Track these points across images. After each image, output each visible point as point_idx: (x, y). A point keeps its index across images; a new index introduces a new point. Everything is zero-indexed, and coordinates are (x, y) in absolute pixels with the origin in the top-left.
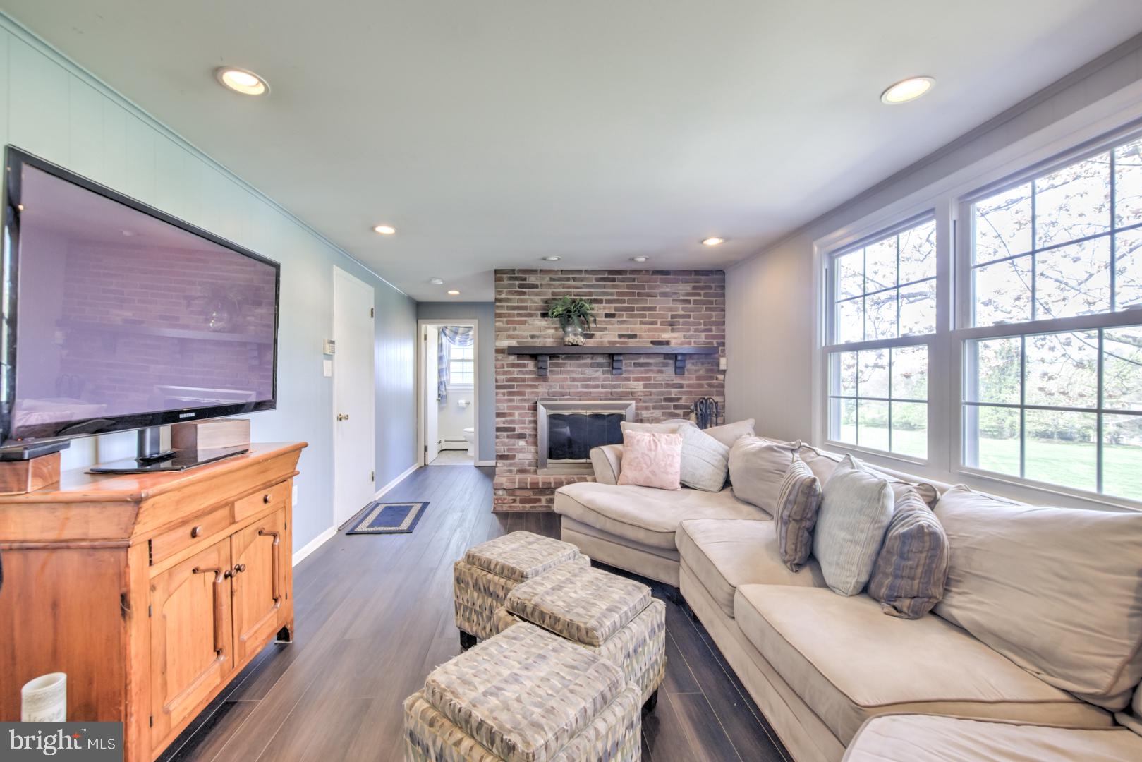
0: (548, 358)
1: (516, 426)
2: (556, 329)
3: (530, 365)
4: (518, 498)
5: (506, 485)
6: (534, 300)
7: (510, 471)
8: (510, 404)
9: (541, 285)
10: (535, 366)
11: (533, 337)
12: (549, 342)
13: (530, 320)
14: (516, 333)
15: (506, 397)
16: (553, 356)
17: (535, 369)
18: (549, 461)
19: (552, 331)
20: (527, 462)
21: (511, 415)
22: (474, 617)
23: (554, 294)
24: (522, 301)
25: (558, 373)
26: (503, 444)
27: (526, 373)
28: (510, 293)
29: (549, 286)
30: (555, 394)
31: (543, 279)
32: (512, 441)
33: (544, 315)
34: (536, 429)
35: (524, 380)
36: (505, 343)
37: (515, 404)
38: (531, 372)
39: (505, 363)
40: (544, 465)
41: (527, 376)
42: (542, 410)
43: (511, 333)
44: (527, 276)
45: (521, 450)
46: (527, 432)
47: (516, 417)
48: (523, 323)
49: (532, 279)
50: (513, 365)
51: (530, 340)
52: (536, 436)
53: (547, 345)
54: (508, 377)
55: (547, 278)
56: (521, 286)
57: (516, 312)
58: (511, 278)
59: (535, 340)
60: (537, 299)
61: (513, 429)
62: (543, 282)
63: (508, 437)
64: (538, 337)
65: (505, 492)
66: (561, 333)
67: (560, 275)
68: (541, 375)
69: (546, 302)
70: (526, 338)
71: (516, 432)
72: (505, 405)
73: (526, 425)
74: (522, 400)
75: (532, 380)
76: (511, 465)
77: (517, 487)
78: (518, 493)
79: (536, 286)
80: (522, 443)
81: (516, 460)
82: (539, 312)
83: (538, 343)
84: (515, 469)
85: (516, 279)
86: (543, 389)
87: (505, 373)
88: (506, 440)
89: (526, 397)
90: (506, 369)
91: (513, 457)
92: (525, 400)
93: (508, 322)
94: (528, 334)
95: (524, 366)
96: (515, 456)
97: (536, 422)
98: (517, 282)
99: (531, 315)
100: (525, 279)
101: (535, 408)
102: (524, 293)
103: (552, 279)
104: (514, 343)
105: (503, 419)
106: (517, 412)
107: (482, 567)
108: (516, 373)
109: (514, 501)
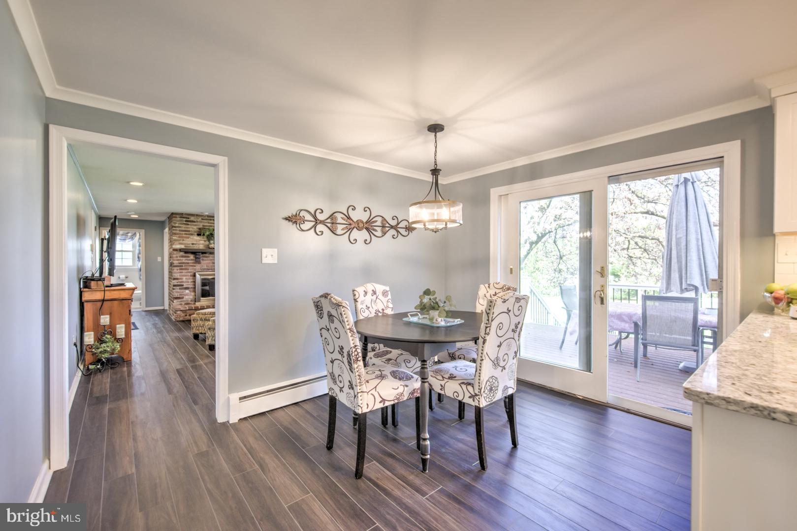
0: (201, 253)
1: (184, 284)
2: (205, 241)
3: (192, 257)
4: (188, 314)
5: (182, 309)
6: (193, 228)
7: (181, 304)
8: (180, 274)
9: (197, 222)
10: (194, 257)
11: (193, 244)
12: (201, 247)
13: (191, 237)
14: (184, 242)
15: (179, 271)
16: (203, 253)
17: (194, 258)
18: (202, 298)
19: (203, 242)
20: (190, 300)
21: (181, 279)
22: (200, 328)
23: (203, 226)
24: (187, 228)
25: (206, 260)
26: (177, 292)
27: (189, 260)
28: (181, 224)
29: (201, 222)
30: (204, 269)
31: (198, 219)
32: (182, 290)
33: (199, 235)
34: (195, 285)
35: (188, 263)
36: (178, 246)
37: (184, 274)
38: (192, 260)
39: (178, 255)
40: (199, 301)
41: (190, 262)
42: (198, 276)
43: (181, 242)
44: (190, 217)
45: (187, 295)
46: (190, 286)
47: (184, 280)
48: (188, 238)
49: (192, 218)
50: (182, 257)
51: (191, 245)
52: (195, 288)
53: (201, 248)
54: (180, 262)
55: (200, 219)
56: (186, 221)
57: (184, 233)
58: (181, 217)
59: (194, 245)
60: (195, 227)
61: (183, 285)
62: (199, 220)
63: (180, 289)
64: (195, 244)
65: (181, 312)
66: (207, 243)
67: (206, 218)
68: (197, 261)
69: (200, 229)
70: (189, 244)
71: (184, 287)
72: (178, 274)
73: (190, 283)
74: (187, 272)
75: (193, 263)
76: (181, 301)
77: (187, 309)
78: (188, 312)
79: (195, 222)
80: (187, 291)
81: (184, 299)
82: (196, 233)
83: (196, 247)
84: (183, 303)
85: (184, 218)
86: (198, 267)
87: (178, 260)
88: (179, 290)
89: (189, 271)
90: (178, 258)
91: (183, 298)
92: (189, 272)
93: (179, 237)
94: (191, 243)
95: (188, 257)
96: (183, 297)
97: (195, 282)
98: (184, 219)
99: (192, 234)
100: (189, 218)
101: (195, 275)
102: (188, 224)
103: (202, 219)
104: (183, 247)
105: (177, 281)
106: (184, 278)
107: (202, 314)
108: (184, 260)
109: (186, 315)
